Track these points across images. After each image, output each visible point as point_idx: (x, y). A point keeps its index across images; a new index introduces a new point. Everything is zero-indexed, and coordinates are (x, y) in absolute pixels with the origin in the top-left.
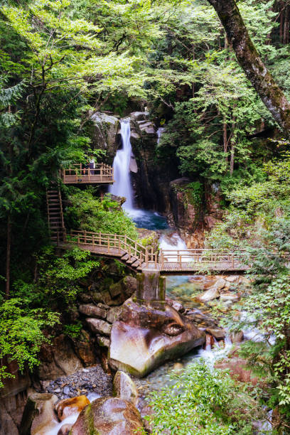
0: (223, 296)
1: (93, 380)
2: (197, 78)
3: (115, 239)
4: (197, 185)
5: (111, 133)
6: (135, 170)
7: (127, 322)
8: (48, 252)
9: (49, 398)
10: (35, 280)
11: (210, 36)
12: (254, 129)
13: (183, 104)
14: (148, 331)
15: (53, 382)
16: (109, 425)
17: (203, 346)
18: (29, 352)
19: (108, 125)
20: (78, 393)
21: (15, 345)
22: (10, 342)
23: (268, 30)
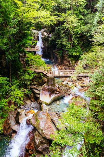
0: (69, 83)
1: (35, 106)
2: (64, 19)
3: (40, 67)
4: (61, 51)
5: (36, 36)
6: (43, 47)
7: (44, 90)
8: (22, 71)
9: (23, 111)
10: (18, 79)
11: (68, 6)
12: (79, 35)
13: (58, 27)
14: (50, 93)
15: (24, 106)
16: (42, 118)
17: (65, 96)
18: (20, 100)
19: (35, 33)
20: (31, 109)
21: (17, 99)
22: (15, 98)
23: (85, 5)
